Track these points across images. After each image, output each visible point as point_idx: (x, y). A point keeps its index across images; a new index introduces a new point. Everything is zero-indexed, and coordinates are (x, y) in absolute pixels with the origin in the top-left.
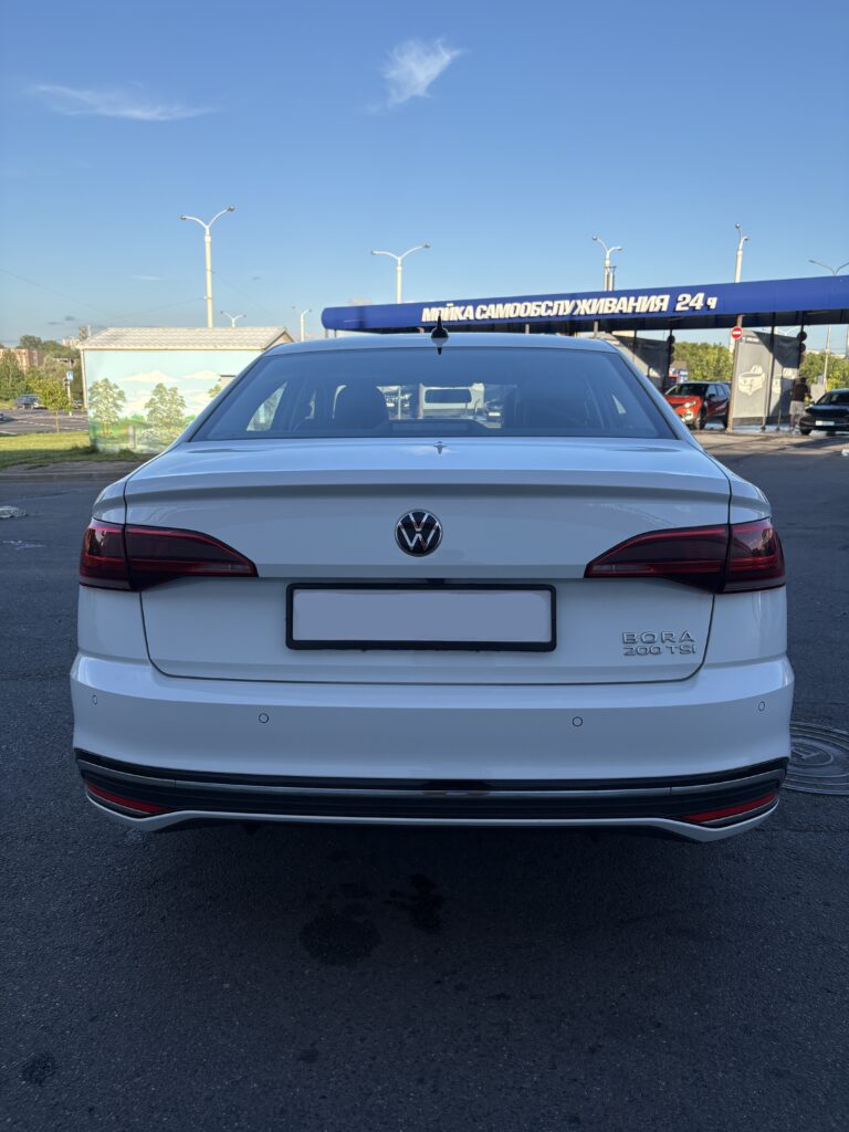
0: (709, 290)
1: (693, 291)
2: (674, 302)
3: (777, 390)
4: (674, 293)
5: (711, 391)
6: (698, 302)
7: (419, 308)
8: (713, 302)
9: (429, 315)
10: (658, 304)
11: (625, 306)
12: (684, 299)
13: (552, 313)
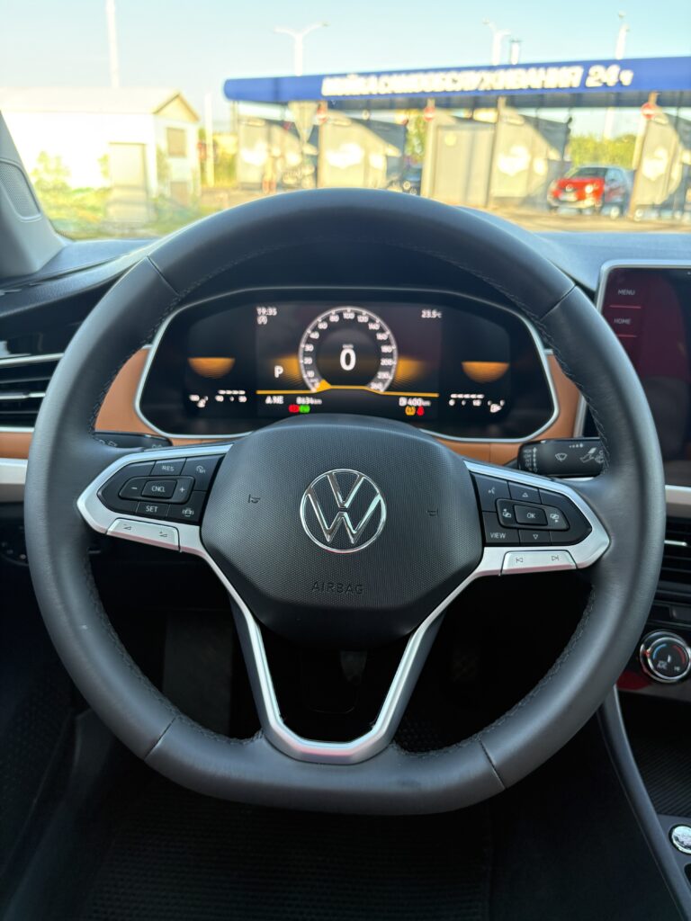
0: (624, 64)
1: (606, 64)
2: (586, 75)
3: (677, 175)
4: (587, 65)
5: (611, 175)
6: (610, 76)
7: (318, 80)
8: (627, 77)
9: (330, 88)
10: (568, 79)
11: (534, 80)
12: (597, 73)
13: (457, 88)
